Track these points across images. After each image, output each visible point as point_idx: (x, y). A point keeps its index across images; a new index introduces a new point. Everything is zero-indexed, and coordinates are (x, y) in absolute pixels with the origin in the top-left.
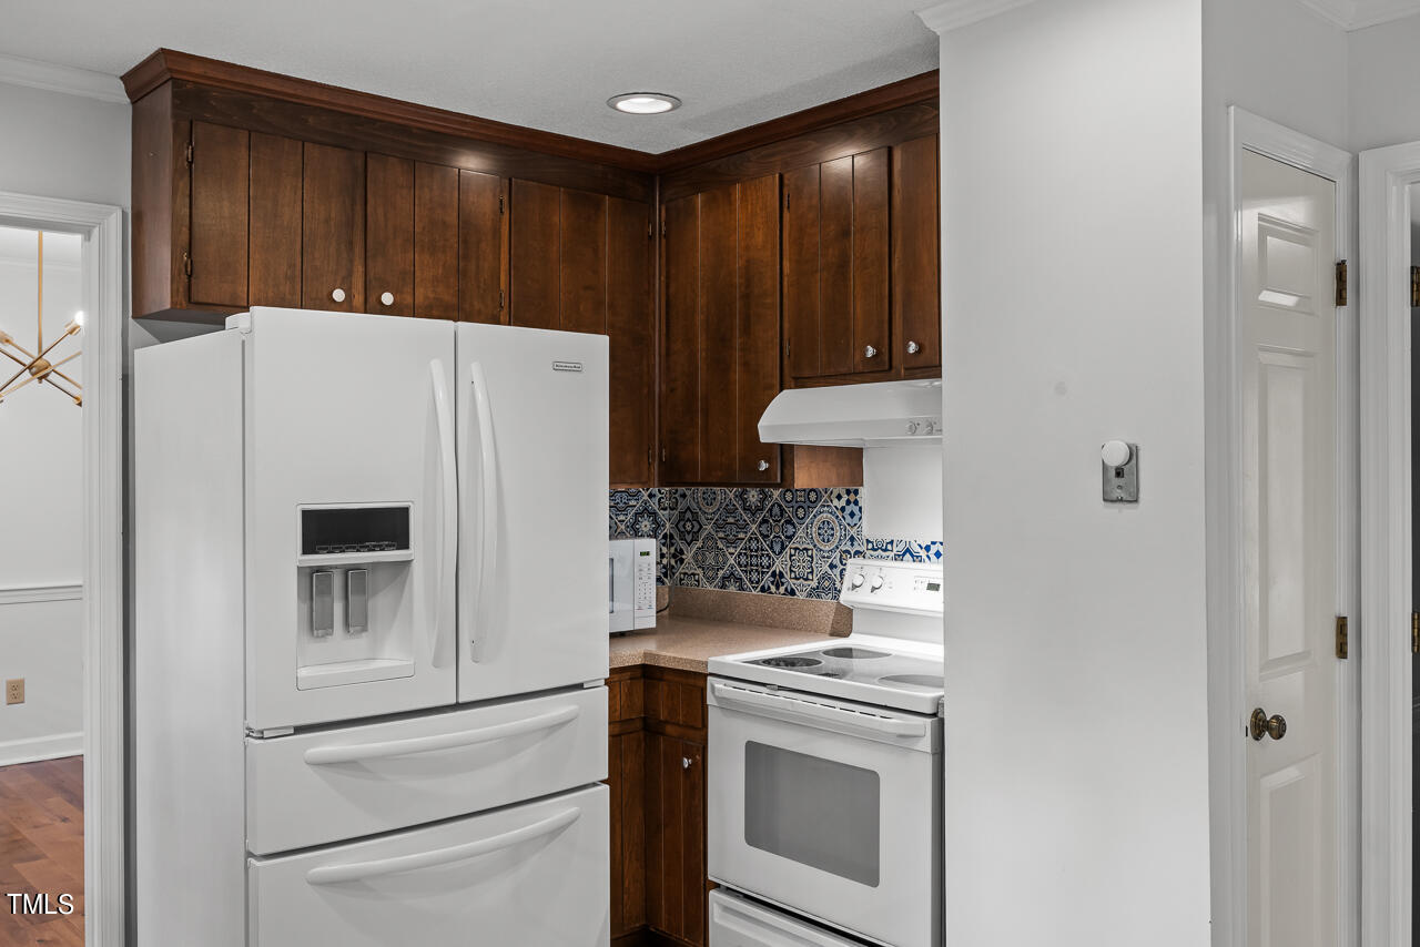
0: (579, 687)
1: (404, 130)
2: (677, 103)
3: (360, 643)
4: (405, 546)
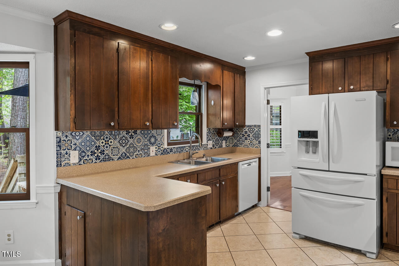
0: (366, 175)
3: (315, 156)
4: (317, 138)
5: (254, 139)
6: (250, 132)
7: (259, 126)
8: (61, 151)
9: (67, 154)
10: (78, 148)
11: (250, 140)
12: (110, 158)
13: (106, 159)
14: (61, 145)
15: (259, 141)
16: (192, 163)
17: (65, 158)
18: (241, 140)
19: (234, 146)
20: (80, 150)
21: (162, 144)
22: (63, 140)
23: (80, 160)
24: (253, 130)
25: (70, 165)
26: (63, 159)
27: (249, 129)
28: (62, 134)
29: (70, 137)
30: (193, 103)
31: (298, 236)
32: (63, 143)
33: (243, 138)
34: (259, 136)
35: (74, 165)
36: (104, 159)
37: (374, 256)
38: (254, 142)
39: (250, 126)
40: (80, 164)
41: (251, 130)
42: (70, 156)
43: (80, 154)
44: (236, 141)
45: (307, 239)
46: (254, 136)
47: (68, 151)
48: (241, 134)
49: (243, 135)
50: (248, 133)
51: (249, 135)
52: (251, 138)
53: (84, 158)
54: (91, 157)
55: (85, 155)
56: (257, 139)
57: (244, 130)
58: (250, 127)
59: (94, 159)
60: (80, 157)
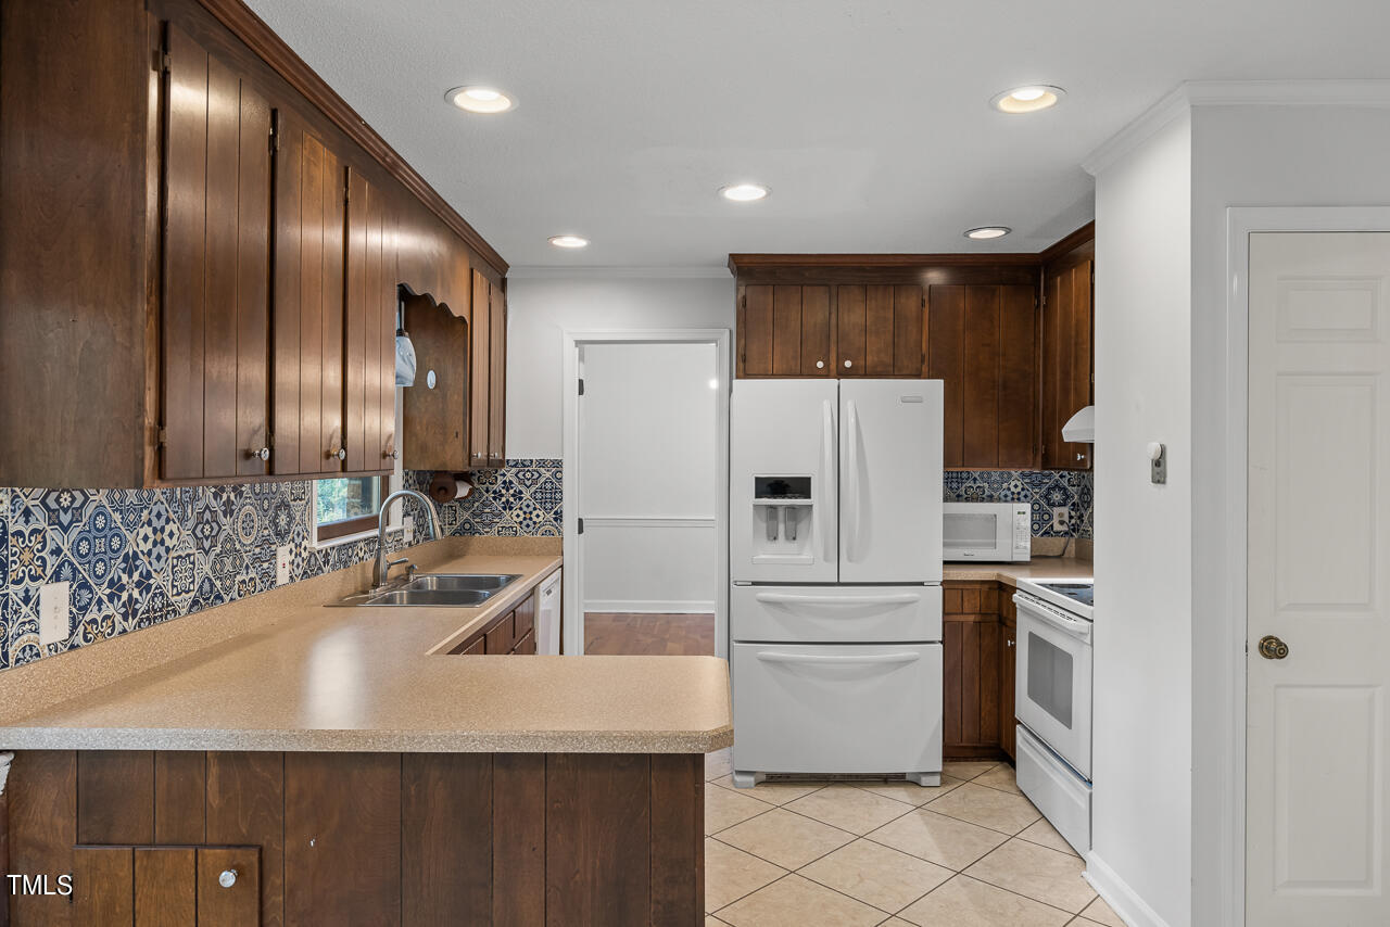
0: (922, 584)
1: (860, 269)
2: (1008, 230)
3: (794, 546)
4: (810, 498)
5: (538, 506)
6: (521, 482)
7: (558, 464)
8: (7, 588)
9: (26, 600)
10: (66, 571)
11: (525, 509)
12: (168, 605)
13: (155, 612)
14: (7, 558)
15: (556, 513)
16: (398, 602)
17: (21, 620)
18: (487, 510)
19: (461, 532)
20: (74, 580)
21: (306, 534)
22: (13, 535)
23: (74, 627)
24: (536, 475)
25: (38, 655)
26: (14, 628)
27: (520, 475)
28: (12, 501)
29: (40, 520)
30: (402, 377)
31: (751, 779)
32: (14, 549)
33: (498, 505)
34: (558, 496)
35: (53, 653)
36: (148, 611)
37: (936, 780)
38: (538, 516)
39: (521, 465)
40: (73, 647)
41: (528, 475)
42: (38, 612)
43: (73, 600)
44: (467, 515)
45: (774, 780)
46: (539, 496)
47: (32, 584)
48: (487, 491)
49: (495, 492)
50: (517, 486)
51: (521, 492)
52: (525, 503)
53: (88, 617)
54: (109, 609)
55: (91, 599)
56: (548, 506)
57: (499, 478)
58: (525, 466)
59: (118, 618)
60: (74, 610)
